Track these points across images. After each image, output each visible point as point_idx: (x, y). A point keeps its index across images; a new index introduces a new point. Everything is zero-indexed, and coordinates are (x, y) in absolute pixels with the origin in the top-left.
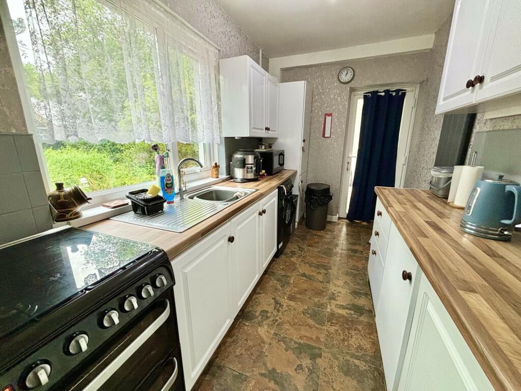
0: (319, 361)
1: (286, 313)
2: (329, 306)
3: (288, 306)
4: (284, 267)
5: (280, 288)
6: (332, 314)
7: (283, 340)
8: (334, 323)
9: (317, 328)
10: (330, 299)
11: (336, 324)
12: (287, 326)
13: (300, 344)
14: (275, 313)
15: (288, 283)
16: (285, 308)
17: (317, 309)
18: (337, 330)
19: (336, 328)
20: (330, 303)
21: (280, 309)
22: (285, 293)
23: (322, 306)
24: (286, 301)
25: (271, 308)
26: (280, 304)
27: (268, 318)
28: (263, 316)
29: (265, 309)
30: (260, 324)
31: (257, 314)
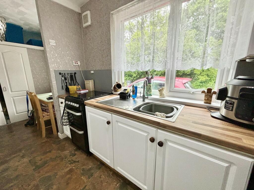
1: (65, 164)
4: (102, 179)
5: (83, 168)
7: (55, 158)
9: (42, 175)
12: (59, 162)
13: (46, 164)
15: (83, 174)
16: (68, 165)
22: (77, 168)
24: (71, 167)
25: (74, 158)
26: (73, 163)
27: (70, 156)
28: (73, 154)
29: (76, 156)
30: (70, 152)
31: (76, 152)
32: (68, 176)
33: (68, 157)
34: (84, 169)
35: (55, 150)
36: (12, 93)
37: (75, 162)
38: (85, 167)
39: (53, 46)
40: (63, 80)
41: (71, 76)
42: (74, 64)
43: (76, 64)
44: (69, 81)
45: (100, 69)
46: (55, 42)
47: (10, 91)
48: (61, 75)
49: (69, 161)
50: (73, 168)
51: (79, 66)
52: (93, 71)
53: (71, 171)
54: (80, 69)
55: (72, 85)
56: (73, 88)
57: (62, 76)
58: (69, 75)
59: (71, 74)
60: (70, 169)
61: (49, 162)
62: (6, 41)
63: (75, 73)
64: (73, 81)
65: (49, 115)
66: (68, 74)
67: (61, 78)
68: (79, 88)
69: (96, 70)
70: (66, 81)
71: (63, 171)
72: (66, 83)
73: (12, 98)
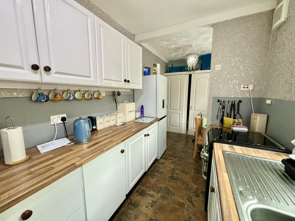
0: (170, 175)
1: (185, 194)
2: (159, 197)
3: (184, 199)
6: (158, 192)
7: (184, 182)
8: (160, 187)
9: (169, 186)
10: (156, 202)
11: (158, 187)
12: (183, 188)
13: (177, 180)
14: (191, 195)
17: (166, 196)
18: (159, 184)
19: (159, 185)
20: (157, 199)
21: (188, 197)
23: (163, 198)
24: (185, 203)
25: (194, 198)
26: (189, 201)
27: (194, 192)
28: (197, 193)
29: (198, 198)
30: (197, 189)
31: (201, 195)
32: (177, 206)
33: (192, 192)
34: (191, 218)
35: (190, 176)
36: (195, 111)
37: (191, 202)
38: (193, 218)
39: (218, 71)
40: (220, 108)
41: (233, 105)
42: (242, 89)
43: (246, 89)
44: (227, 110)
45: (283, 98)
46: (221, 67)
47: (194, 110)
48: (220, 102)
49: (189, 196)
50: (186, 205)
51: (250, 91)
52: (270, 101)
53: (182, 205)
54: (250, 96)
55: (230, 117)
56: (228, 121)
57: (221, 104)
58: (230, 103)
59: (233, 103)
60: (183, 203)
61: (179, 181)
62: (201, 69)
63: (240, 102)
64: (234, 111)
65: (202, 141)
66: (229, 101)
67: (218, 106)
68: (238, 122)
69: (276, 99)
70: (223, 110)
71: (178, 198)
72: (223, 112)
73: (193, 115)
